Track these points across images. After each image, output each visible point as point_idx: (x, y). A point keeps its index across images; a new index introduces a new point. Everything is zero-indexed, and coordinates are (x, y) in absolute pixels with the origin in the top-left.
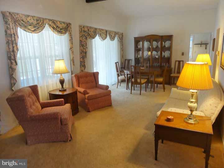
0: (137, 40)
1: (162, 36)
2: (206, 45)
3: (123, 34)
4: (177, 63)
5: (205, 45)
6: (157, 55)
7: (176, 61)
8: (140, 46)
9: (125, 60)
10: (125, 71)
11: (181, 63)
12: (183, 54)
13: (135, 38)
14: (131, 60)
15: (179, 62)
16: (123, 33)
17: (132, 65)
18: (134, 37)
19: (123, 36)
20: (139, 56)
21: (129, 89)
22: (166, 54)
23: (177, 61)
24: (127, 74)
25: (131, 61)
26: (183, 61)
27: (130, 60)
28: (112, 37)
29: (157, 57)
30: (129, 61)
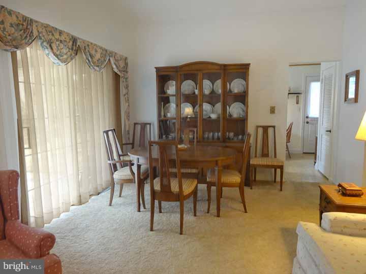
0: (164, 76)
1: (225, 66)
2: (298, 97)
3: (129, 61)
4: (260, 131)
5: (296, 95)
6: (213, 112)
7: (258, 127)
8: (171, 90)
9: (135, 124)
10: (133, 158)
11: (270, 131)
12: (273, 110)
13: (158, 70)
14: (150, 124)
15: (265, 129)
16: (126, 59)
17: (152, 140)
18: (156, 68)
19: (126, 64)
20: (169, 115)
21: (145, 208)
22: (235, 110)
23: (261, 126)
24: (139, 166)
25: (148, 126)
26: (274, 127)
27: (146, 124)
28: (95, 60)
29: (213, 116)
30: (144, 125)
